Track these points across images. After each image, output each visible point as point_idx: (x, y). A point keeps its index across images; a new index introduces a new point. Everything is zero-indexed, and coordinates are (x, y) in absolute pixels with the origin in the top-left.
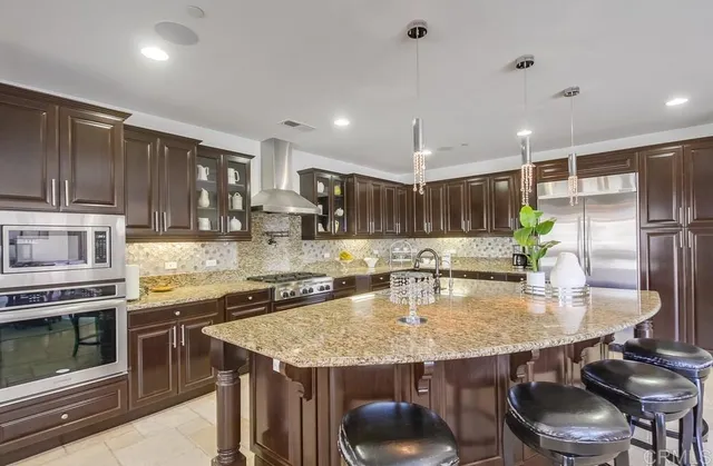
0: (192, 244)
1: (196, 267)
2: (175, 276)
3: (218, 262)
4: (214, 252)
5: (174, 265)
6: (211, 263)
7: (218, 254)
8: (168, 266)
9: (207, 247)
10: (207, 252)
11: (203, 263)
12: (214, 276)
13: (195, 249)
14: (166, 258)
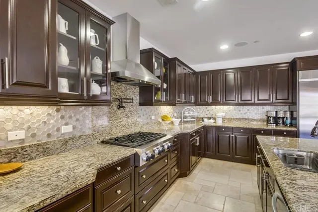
0: (45, 108)
1: (49, 135)
2: (23, 148)
3: (74, 128)
4: (70, 117)
5: (21, 134)
6: (67, 129)
7: (74, 119)
8: (12, 136)
9: (63, 112)
10: (62, 117)
11: (58, 130)
12: (70, 142)
13: (49, 114)
14: (9, 126)
